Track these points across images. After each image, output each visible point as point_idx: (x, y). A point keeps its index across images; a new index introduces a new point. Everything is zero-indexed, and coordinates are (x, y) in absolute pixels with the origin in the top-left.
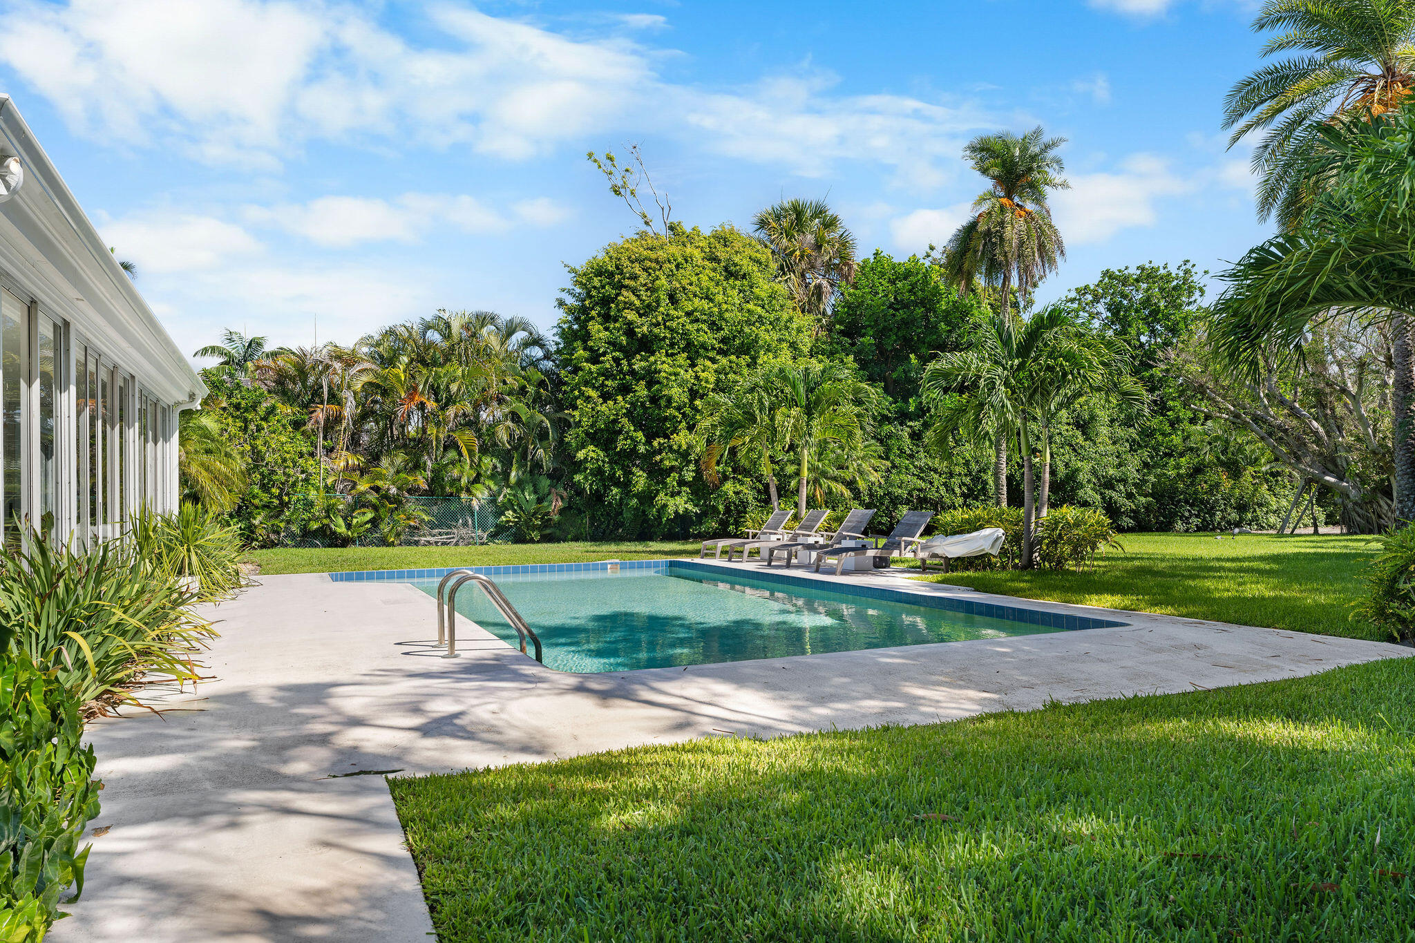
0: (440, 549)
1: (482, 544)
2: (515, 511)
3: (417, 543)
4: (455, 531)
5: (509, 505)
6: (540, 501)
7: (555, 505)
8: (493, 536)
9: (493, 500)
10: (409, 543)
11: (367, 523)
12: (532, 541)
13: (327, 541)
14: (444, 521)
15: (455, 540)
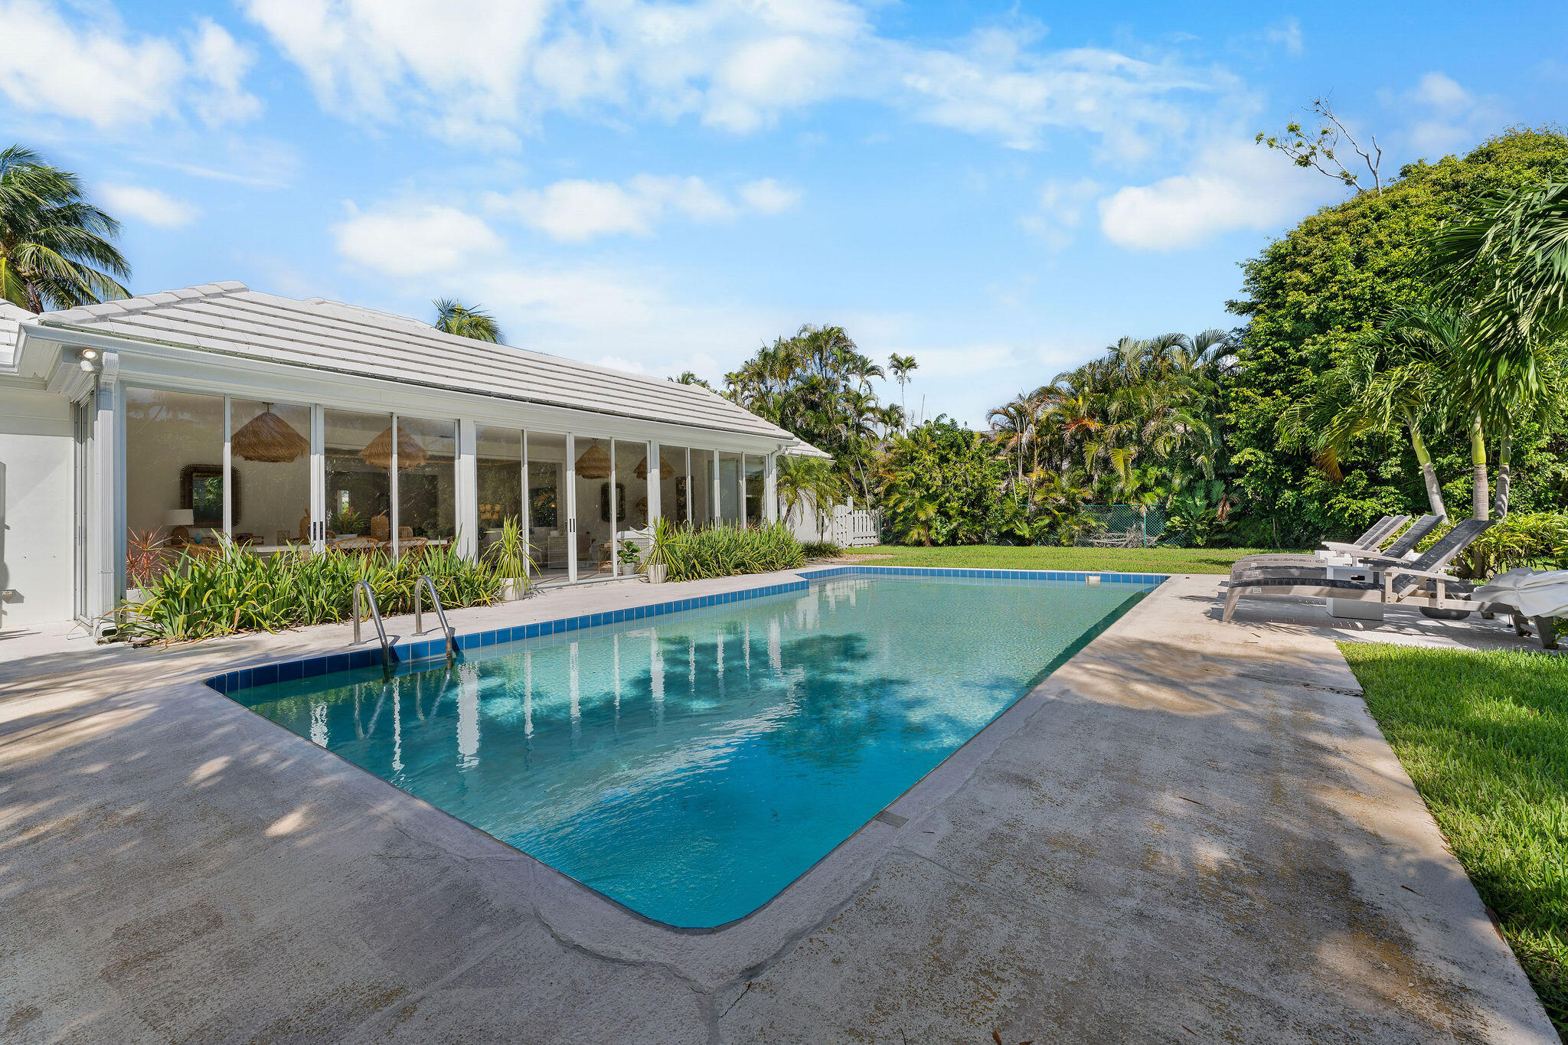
0: (1110, 550)
1: (1151, 547)
2: (1182, 517)
3: (1092, 545)
4: (1128, 535)
5: (1176, 511)
6: (1209, 506)
7: (1223, 511)
8: (1162, 540)
9: (1161, 507)
10: (1084, 545)
11: (1045, 527)
12: (1197, 546)
13: (1016, 541)
14: (1118, 526)
15: (1124, 543)
